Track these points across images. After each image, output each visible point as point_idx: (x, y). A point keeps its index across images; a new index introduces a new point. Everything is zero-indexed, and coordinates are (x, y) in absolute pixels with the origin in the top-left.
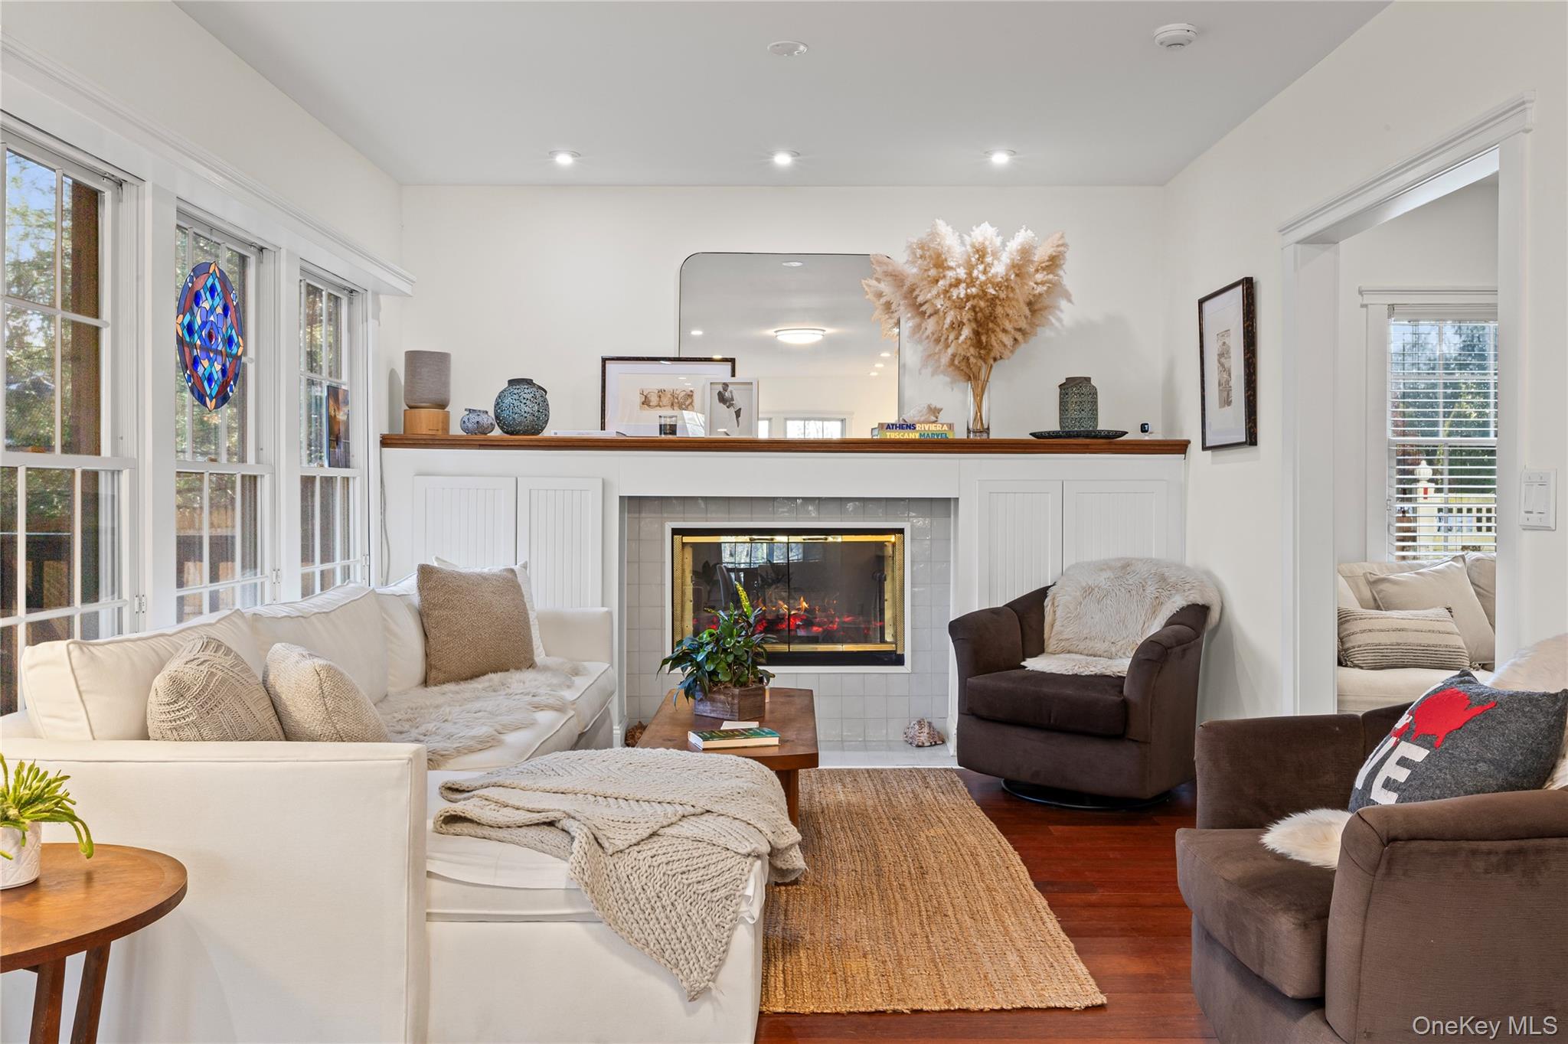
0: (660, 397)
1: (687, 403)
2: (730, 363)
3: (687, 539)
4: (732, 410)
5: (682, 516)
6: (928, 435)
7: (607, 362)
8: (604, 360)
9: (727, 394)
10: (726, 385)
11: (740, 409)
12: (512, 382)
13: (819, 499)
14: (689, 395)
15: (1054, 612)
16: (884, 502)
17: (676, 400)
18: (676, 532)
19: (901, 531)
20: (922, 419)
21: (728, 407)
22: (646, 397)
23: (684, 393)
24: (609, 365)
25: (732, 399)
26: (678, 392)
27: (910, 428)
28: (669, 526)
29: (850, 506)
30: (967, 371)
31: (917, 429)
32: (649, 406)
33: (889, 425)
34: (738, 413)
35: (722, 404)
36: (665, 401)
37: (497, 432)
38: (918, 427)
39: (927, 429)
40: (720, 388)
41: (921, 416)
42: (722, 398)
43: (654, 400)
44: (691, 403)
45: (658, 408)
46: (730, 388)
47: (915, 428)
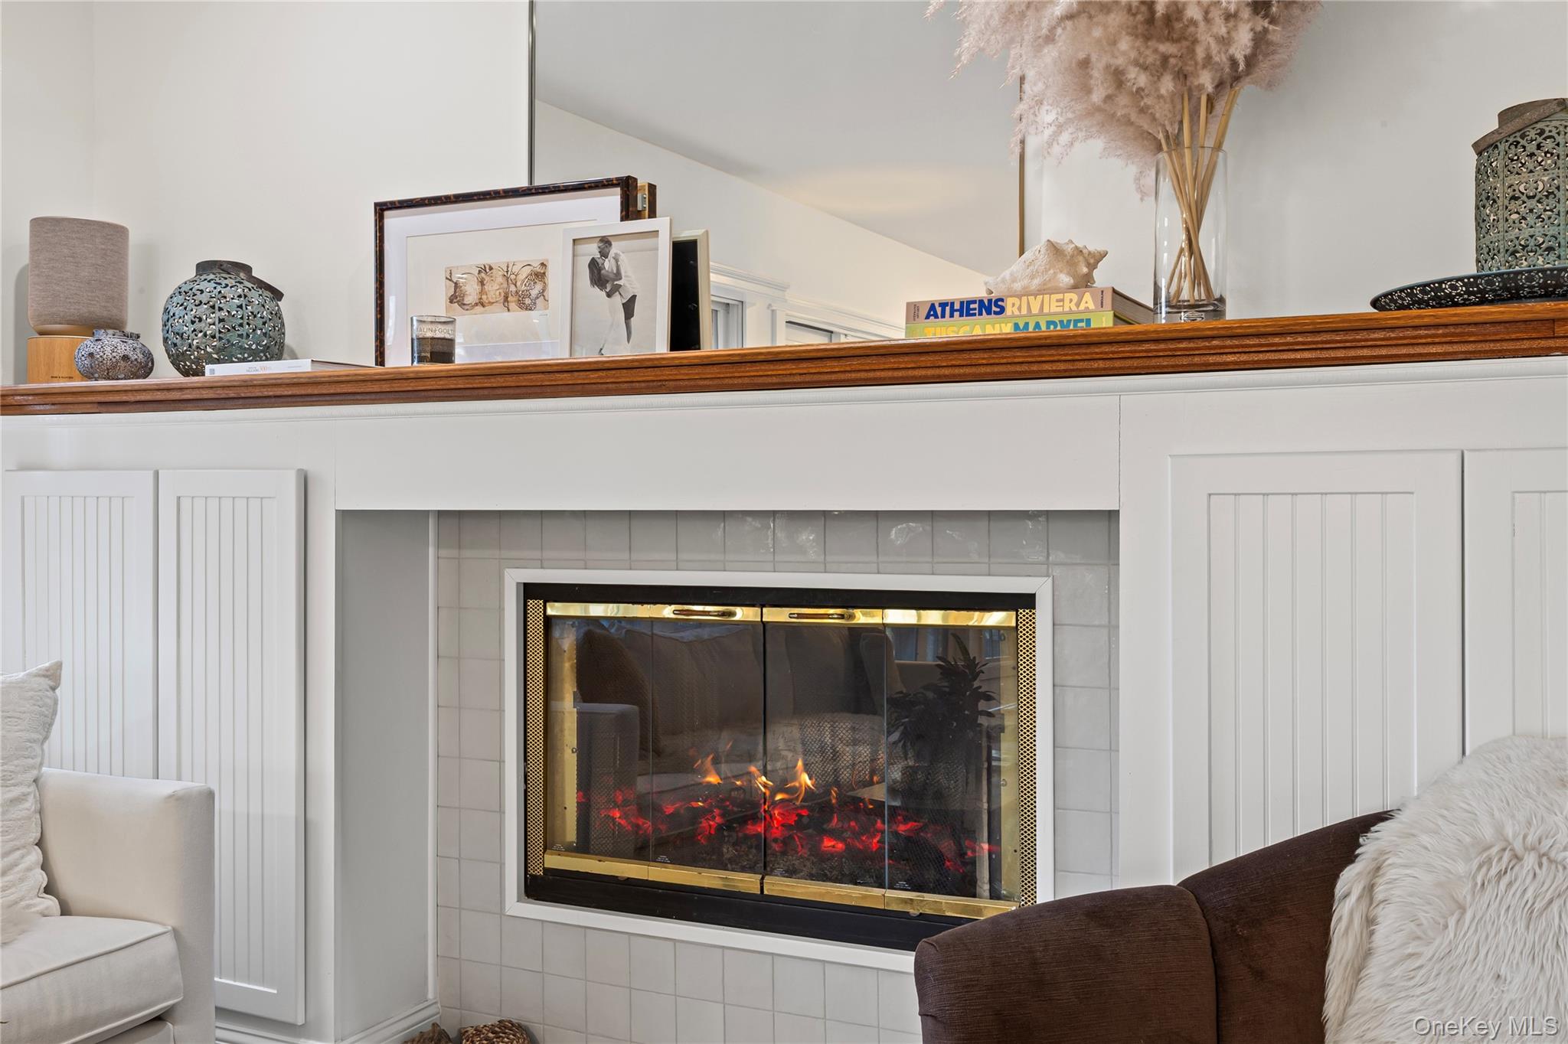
0: (482, 283)
1: (534, 293)
2: (618, 190)
3: (554, 609)
4: (618, 301)
5: (537, 554)
6: (1037, 325)
7: (386, 213)
8: (381, 209)
9: (608, 265)
10: (605, 242)
11: (634, 297)
12: (204, 267)
13: (825, 515)
14: (537, 275)
15: (1370, 922)
16: (983, 524)
17: (513, 288)
18: (531, 592)
19: (1025, 602)
20: (1036, 283)
21: (609, 295)
22: (456, 284)
23: (527, 270)
24: (392, 220)
25: (618, 275)
26: (516, 269)
27: (989, 313)
28: (516, 577)
29: (896, 533)
30: (1145, 123)
31: (1009, 311)
32: (462, 305)
33: (933, 307)
34: (629, 308)
35: (597, 290)
36: (494, 289)
37: (165, 373)
38: (1010, 306)
39: (1035, 310)
40: (592, 250)
41: (1032, 277)
42: (599, 277)
43: (471, 292)
44: (542, 293)
45: (479, 308)
46: (616, 248)
47: (1002, 310)
